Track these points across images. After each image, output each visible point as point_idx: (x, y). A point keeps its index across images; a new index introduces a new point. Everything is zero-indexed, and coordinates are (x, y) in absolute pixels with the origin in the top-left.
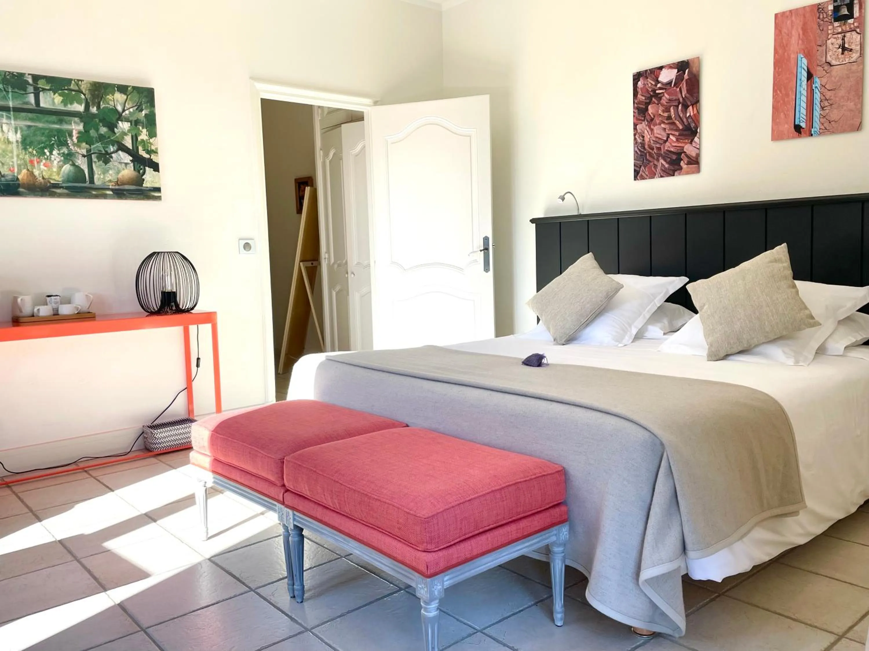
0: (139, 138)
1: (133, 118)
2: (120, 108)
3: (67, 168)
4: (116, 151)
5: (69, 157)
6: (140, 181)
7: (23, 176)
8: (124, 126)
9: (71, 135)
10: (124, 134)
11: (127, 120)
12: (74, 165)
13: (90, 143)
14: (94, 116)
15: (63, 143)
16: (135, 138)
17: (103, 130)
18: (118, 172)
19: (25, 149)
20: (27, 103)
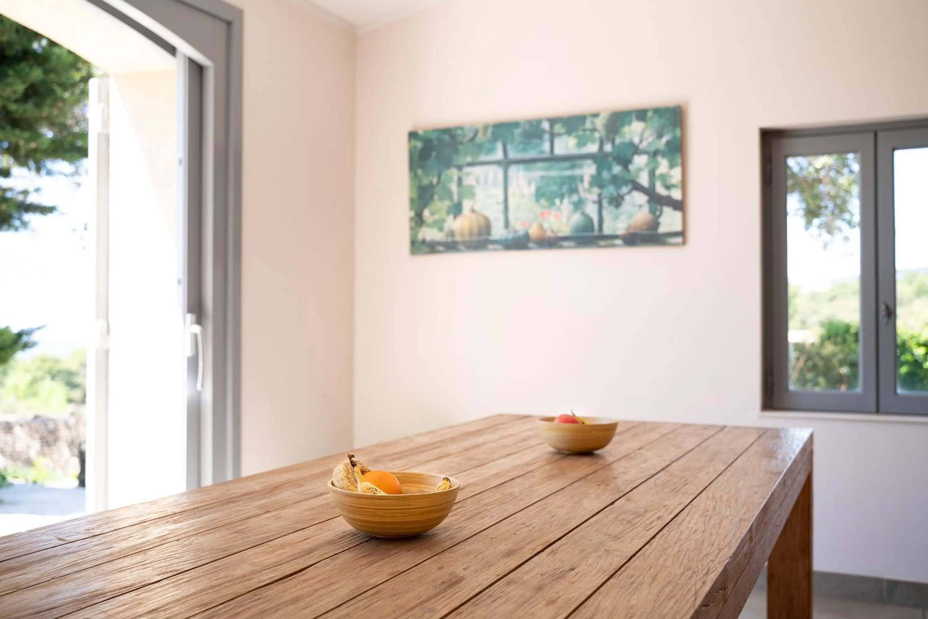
0: (658, 172)
1: (652, 149)
2: (636, 140)
3: (577, 218)
4: (629, 192)
5: (578, 205)
6: (655, 224)
7: (533, 231)
8: (640, 161)
9: (582, 180)
10: (640, 170)
11: (644, 152)
12: (583, 214)
13: (601, 186)
14: (607, 155)
15: (573, 190)
16: (652, 174)
17: (617, 169)
18: (630, 217)
19: (538, 201)
20: (542, 152)
